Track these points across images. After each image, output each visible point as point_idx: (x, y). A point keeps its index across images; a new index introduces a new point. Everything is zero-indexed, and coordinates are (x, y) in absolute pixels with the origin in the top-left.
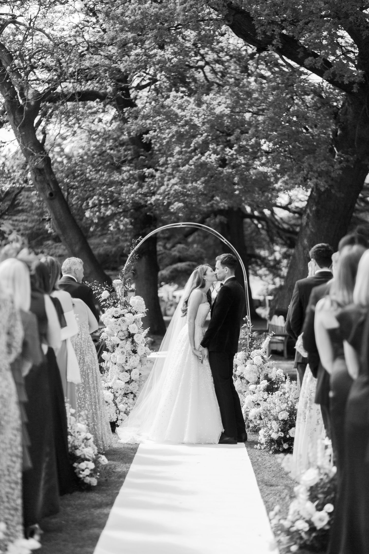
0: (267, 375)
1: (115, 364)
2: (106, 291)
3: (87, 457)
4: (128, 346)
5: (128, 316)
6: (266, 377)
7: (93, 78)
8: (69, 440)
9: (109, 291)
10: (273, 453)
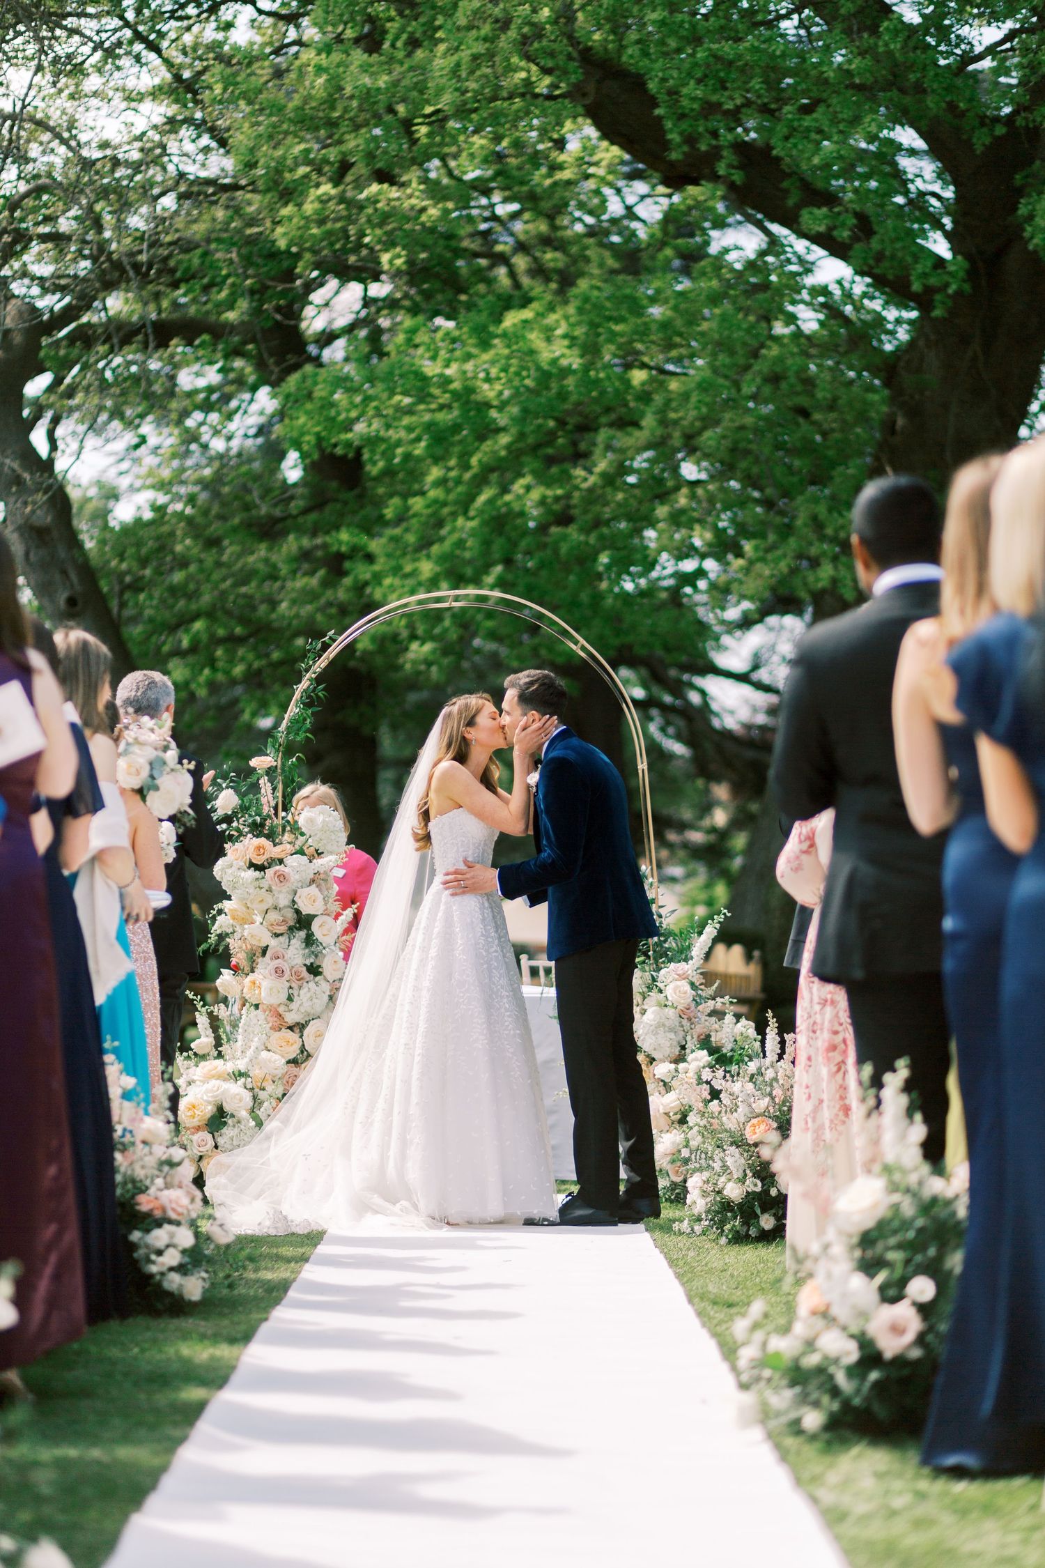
0: (709, 1036)
1: (257, 1006)
2: (231, 791)
3: (173, 1216)
4: (295, 953)
5: (294, 862)
6: (705, 1043)
7: (193, 277)
8: (116, 1164)
9: (237, 791)
10: (729, 1243)
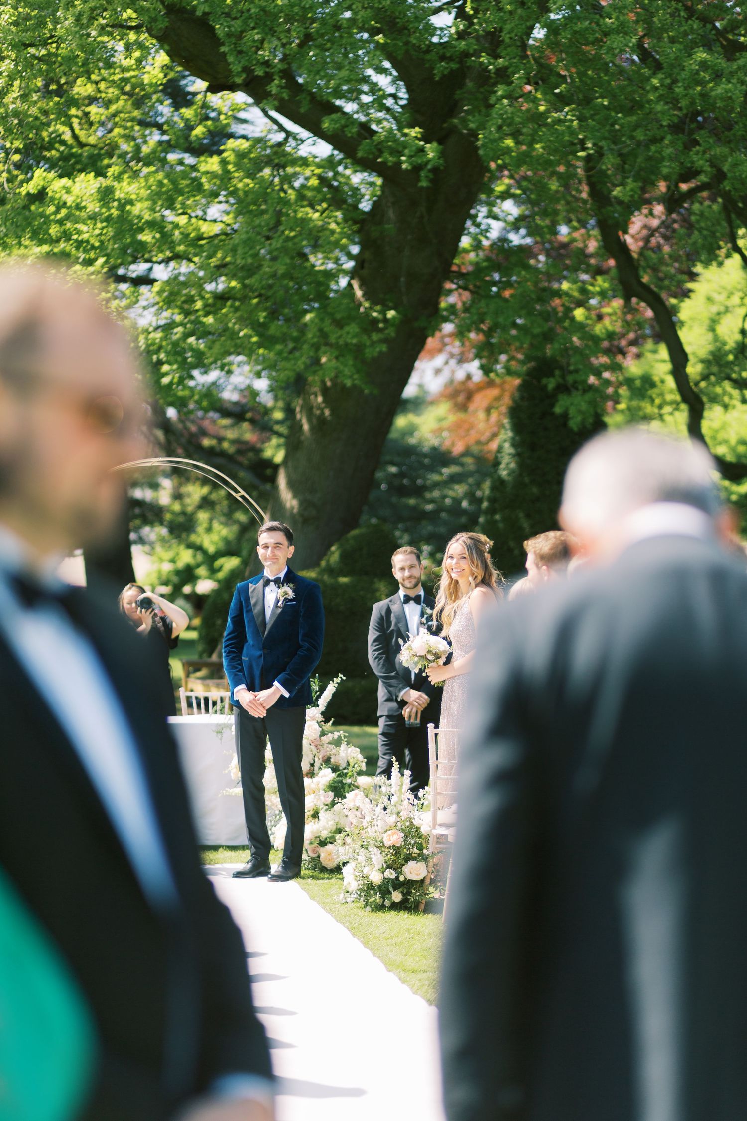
0: (330, 758)
6: (328, 762)
10: (373, 910)
